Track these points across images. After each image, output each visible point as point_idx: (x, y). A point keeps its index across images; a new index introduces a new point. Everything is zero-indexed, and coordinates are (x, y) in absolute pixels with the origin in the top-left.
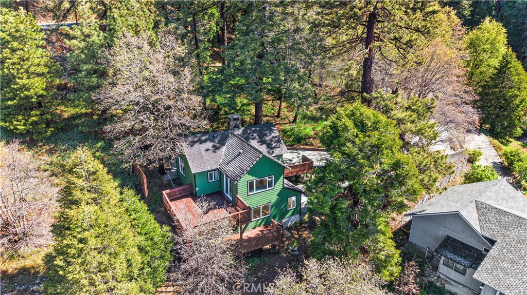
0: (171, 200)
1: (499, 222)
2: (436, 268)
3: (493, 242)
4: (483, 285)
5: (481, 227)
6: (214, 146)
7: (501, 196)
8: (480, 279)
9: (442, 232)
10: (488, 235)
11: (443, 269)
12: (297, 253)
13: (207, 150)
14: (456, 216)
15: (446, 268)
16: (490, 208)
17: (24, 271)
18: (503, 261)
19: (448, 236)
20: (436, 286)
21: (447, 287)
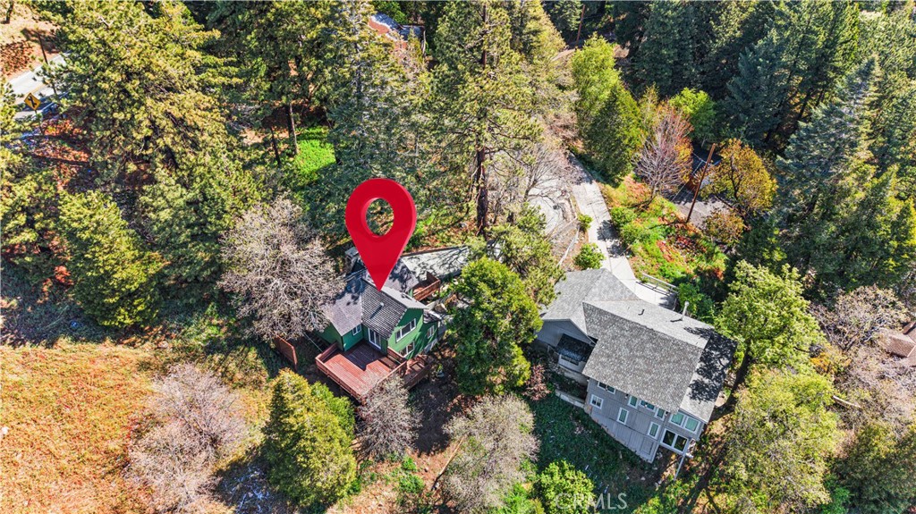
0: (324, 362)
1: (600, 321)
2: (556, 361)
3: (596, 340)
4: (589, 378)
5: (587, 329)
6: (353, 297)
7: (603, 289)
8: (586, 375)
9: (560, 331)
10: (592, 335)
11: (562, 362)
12: (443, 375)
13: (348, 304)
14: (569, 322)
15: (564, 361)
16: (594, 309)
17: (234, 465)
18: (602, 356)
19: (564, 334)
20: (558, 375)
21: (566, 374)
